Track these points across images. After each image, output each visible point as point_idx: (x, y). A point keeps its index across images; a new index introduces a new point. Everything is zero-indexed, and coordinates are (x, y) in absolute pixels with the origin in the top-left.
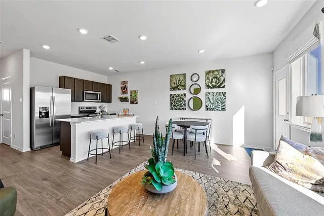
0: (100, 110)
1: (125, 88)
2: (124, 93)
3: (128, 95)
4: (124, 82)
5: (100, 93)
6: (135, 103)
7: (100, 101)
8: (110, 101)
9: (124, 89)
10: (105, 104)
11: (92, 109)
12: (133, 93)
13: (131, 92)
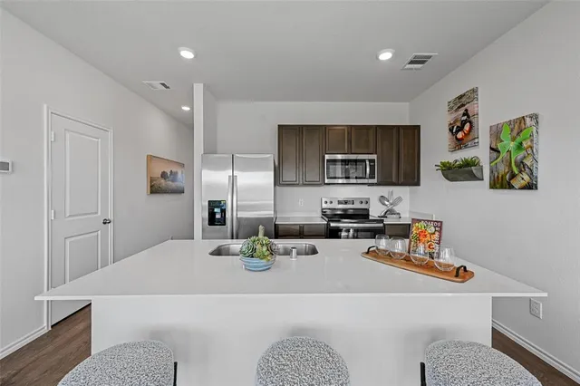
0: (384, 209)
1: (463, 123)
2: (460, 144)
3: (480, 152)
4: (461, 97)
5: (374, 157)
6: (517, 183)
7: (375, 181)
8: (412, 179)
9: (460, 129)
10: (398, 191)
11: (357, 206)
12: (506, 135)
13: (496, 133)
